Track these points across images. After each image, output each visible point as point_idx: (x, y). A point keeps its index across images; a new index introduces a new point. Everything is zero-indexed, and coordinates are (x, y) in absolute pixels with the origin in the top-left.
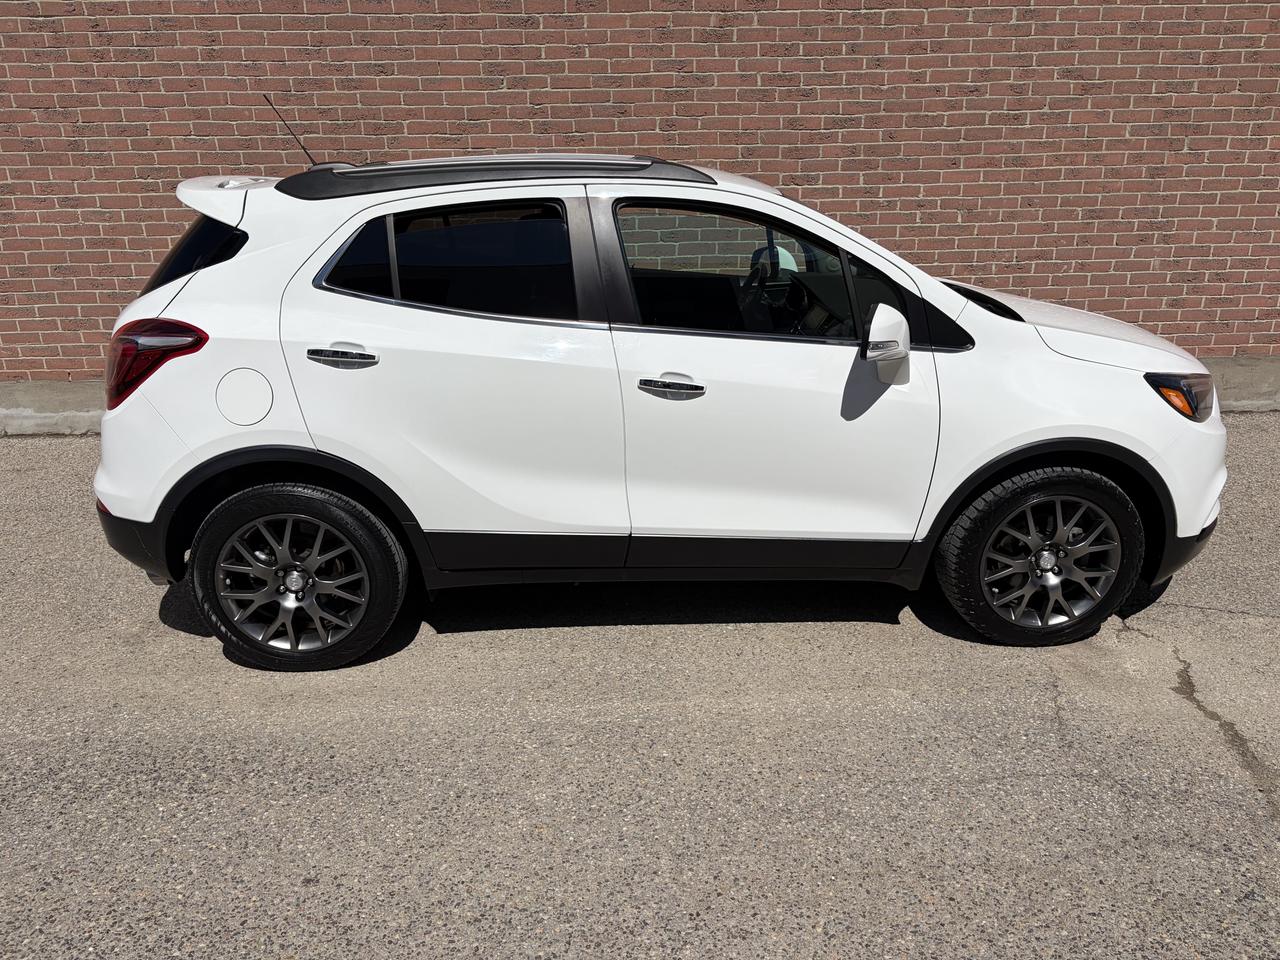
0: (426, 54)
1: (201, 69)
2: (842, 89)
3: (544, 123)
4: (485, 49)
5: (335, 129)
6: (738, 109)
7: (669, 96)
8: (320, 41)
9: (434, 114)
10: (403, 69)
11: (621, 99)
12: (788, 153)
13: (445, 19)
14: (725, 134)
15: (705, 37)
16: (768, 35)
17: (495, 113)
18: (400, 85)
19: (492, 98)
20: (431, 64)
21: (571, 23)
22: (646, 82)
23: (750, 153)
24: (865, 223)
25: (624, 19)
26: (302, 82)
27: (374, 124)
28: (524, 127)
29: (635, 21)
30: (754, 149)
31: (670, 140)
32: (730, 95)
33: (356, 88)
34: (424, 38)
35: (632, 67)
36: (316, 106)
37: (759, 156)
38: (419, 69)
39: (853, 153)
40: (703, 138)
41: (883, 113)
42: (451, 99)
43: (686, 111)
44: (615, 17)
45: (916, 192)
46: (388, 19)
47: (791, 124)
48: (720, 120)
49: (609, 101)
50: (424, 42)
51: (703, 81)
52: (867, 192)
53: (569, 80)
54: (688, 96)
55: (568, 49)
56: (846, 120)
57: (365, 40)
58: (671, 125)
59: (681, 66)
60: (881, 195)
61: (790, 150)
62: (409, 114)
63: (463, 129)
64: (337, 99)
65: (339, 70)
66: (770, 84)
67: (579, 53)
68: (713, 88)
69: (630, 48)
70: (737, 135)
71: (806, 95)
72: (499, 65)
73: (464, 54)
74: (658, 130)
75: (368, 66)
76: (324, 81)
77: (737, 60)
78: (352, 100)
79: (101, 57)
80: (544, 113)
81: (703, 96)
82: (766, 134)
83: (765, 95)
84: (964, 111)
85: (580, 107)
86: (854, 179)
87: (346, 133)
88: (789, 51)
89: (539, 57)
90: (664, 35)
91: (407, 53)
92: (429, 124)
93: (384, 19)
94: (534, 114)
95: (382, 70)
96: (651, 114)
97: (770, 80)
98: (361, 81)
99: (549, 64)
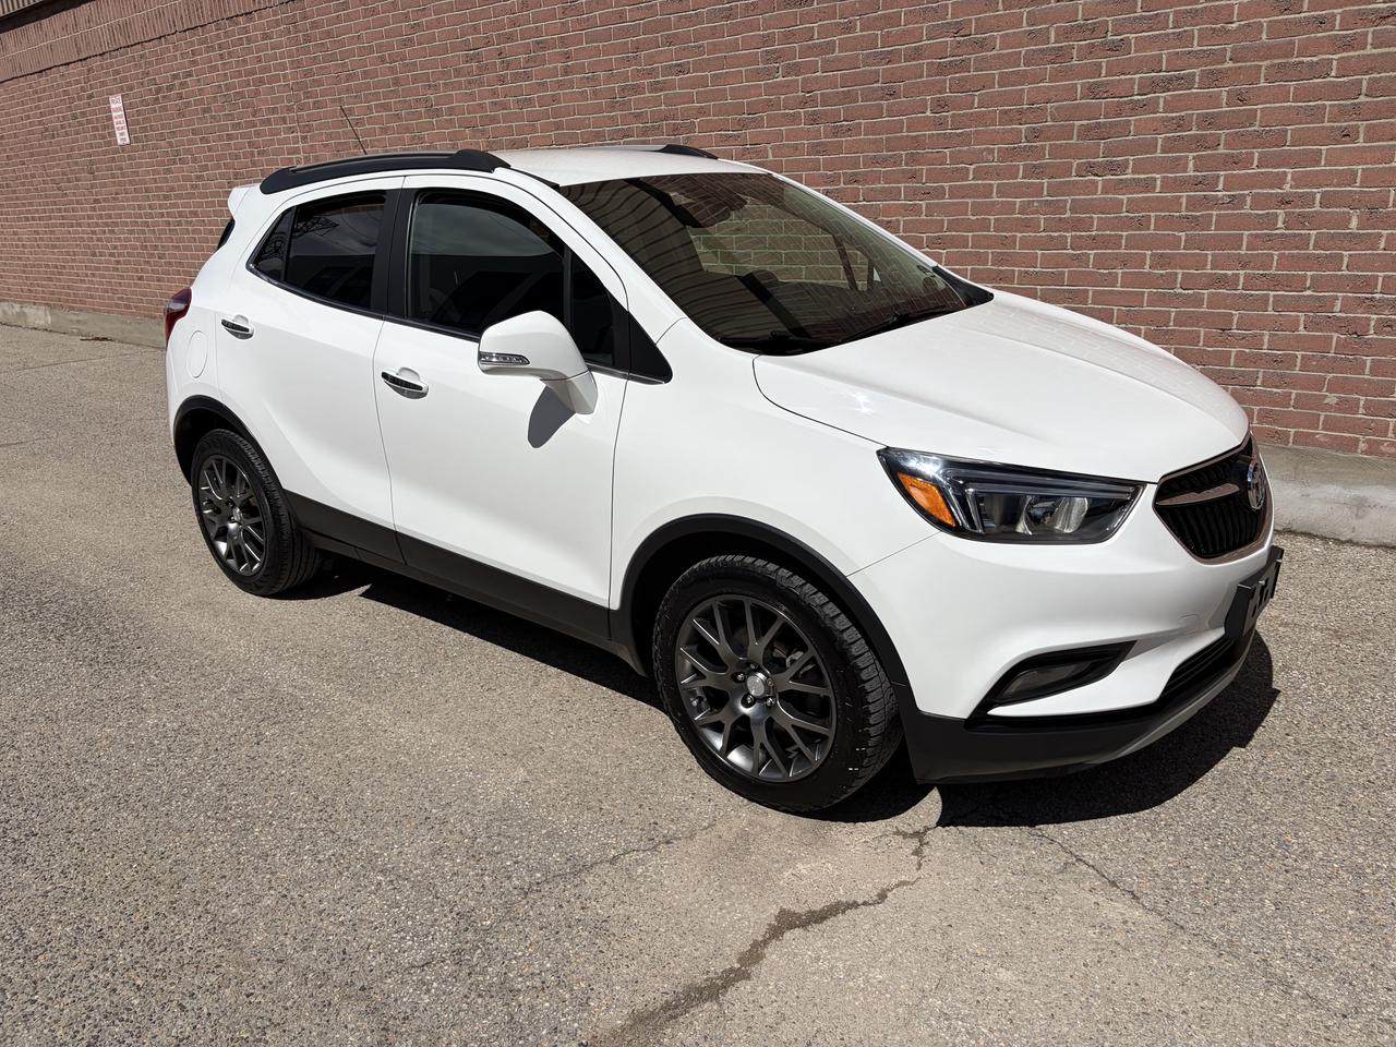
0: (715, 48)
1: (560, 85)
2: (1168, 35)
3: (814, 113)
4: (764, 36)
6: (1023, 78)
7: (941, 70)
8: (638, 47)
9: (720, 111)
10: (697, 66)
11: (891, 77)
12: (1085, 133)
13: (731, 8)
14: (1006, 112)
17: (770, 105)
18: (694, 83)
19: (770, 89)
20: (718, 58)
22: (917, 54)
23: (1036, 135)
24: (1193, 228)
26: (623, 89)
27: (673, 125)
28: (794, 119)
30: (1041, 131)
31: (941, 124)
32: (1012, 60)
33: (661, 90)
34: (714, 32)
35: (904, 37)
36: (633, 111)
37: (1048, 139)
38: (709, 65)
39: (1180, 127)
40: (978, 119)
41: (1230, 64)
42: (735, 94)
43: (960, 86)
45: (1279, 181)
46: (687, 17)
47: (1092, 91)
48: (1000, 94)
49: (877, 82)
50: (713, 36)
51: (981, 45)
52: (1198, 183)
53: (840, 61)
54: (962, 66)
55: (839, 24)
56: (1170, 80)
57: (669, 41)
58: (941, 105)
59: (958, 29)
60: (1220, 187)
61: (1089, 128)
62: (702, 112)
63: (743, 125)
64: (646, 101)
65: (650, 73)
66: (1067, 39)
67: (849, 28)
68: (994, 52)
69: (903, 15)
70: (1020, 112)
71: (1115, 48)
72: (775, 51)
73: (745, 44)
74: (928, 113)
75: (671, 66)
76: (638, 86)
77: (1025, 12)
78: (658, 102)
80: (813, 101)
81: (983, 64)
82: (1057, 108)
83: (1059, 55)
84: (1369, 50)
85: (849, 91)
86: (1180, 165)
87: (653, 135)
89: (811, 38)
91: (701, 50)
93: (684, 17)
94: (804, 103)
95: (681, 69)
96: (920, 94)
97: (1065, 34)
98: (665, 82)
99: (820, 45)
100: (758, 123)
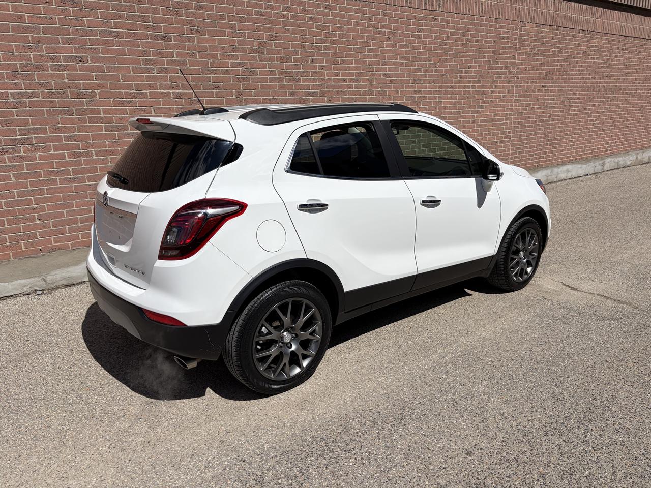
0: (107, 51)
2: (310, 78)
3: (178, 93)
4: (143, 51)
5: (52, 95)
6: (269, 87)
7: (238, 80)
8: (39, 41)
9: (115, 87)
10: (94, 60)
11: (216, 81)
13: (118, 32)
14: (265, 99)
15: (253, 51)
16: (279, 52)
17: (151, 87)
18: (93, 69)
19: (148, 78)
20: (111, 57)
21: (189, 40)
22: (227, 72)
25: (214, 40)
26: (26, 66)
27: (77, 92)
28: (167, 95)
29: (220, 42)
31: (240, 102)
32: (265, 80)
33: (64, 70)
34: (106, 43)
35: (221, 64)
36: (36, 81)
38: (104, 60)
41: (326, 90)
42: (125, 78)
43: (247, 87)
44: (210, 39)
46: (83, 30)
47: (292, 94)
48: (262, 92)
49: (210, 82)
50: (106, 44)
51: (253, 73)
53: (190, 70)
54: (247, 80)
55: (188, 53)
56: (313, 93)
57: (68, 42)
58: (240, 94)
59: (243, 65)
62: (100, 86)
63: (133, 96)
64: (51, 76)
65: (52, 59)
66: (282, 75)
67: (193, 56)
68: (258, 76)
69: (219, 55)
71: (297, 80)
72: (151, 60)
73: (131, 53)
74: (234, 97)
75: (71, 57)
76: (41, 65)
77: (267, 63)
78: (61, 77)
80: (177, 87)
81: (254, 80)
82: (282, 99)
83: (280, 80)
84: (354, 89)
85: (196, 84)
87: (58, 97)
88: (288, 60)
89: (173, 57)
90: (234, 49)
91: (96, 51)
92: (112, 93)
93: (81, 30)
94: (172, 88)
95: (81, 60)
96: (231, 89)
97: (281, 73)
98: (67, 66)
99: (179, 61)
100: (145, 96)
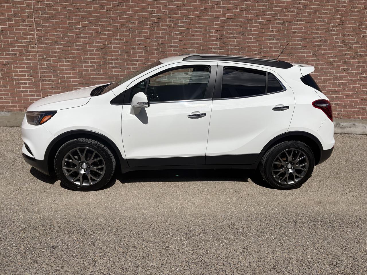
0: (255, 31)
1: (196, 31)
2: (360, 46)
3: (283, 51)
4: (271, 30)
5: (228, 49)
6: (333, 50)
7: (316, 45)
8: (229, 26)
9: (254, 47)
10: (249, 34)
11: (304, 45)
12: (344, 62)
13: (262, 22)
14: (328, 56)
15: (328, 30)
16: (343, 31)
17: (270, 47)
18: (247, 39)
19: (270, 43)
20: (256, 33)
21: (295, 25)
22: (311, 41)
23: (334, 61)
24: (360, 82)
25: (308, 24)
26: (221, 36)
27: (238, 48)
28: (277, 51)
29: (311, 25)
30: (335, 61)
31: (314, 57)
32: (331, 46)
33: (235, 39)
34: (256, 27)
35: (308, 37)
36: (224, 43)
37: (336, 63)
38: (252, 34)
39: (360, 63)
40: (322, 57)
42: (260, 43)
43: (319, 50)
44: (306, 24)
46: (247, 21)
47: (346, 54)
48: (328, 52)
49: (300, 46)
50: (255, 27)
51: (325, 42)
52: (362, 74)
53: (291, 40)
54: (321, 45)
55: (292, 31)
56: (359, 54)
57: (240, 26)
58: (315, 53)
59: (320, 38)
60: (365, 74)
61: (344, 61)
62: (248, 46)
63: (261, 51)
64: (230, 41)
65: (232, 33)
67: (295, 33)
68: (328, 44)
69: (308, 32)
70: (331, 57)
71: (351, 47)
72: (274, 35)
73: (265, 31)
74: (311, 54)
75: (240, 33)
76: (227, 36)
77: (335, 37)
78: (234, 41)
79: (169, 26)
80: (283, 48)
81: (325, 46)
82: (339, 57)
83: (341, 46)
85: (293, 47)
86: (358, 70)
88: (348, 35)
89: (285, 33)
90: (318, 29)
91: (251, 30)
92: (253, 49)
93: (246, 21)
94: (280, 48)
95: (243, 34)
96: (310, 50)
97: (342, 43)
98: (237, 37)
99: (287, 35)
100: (266, 51)
